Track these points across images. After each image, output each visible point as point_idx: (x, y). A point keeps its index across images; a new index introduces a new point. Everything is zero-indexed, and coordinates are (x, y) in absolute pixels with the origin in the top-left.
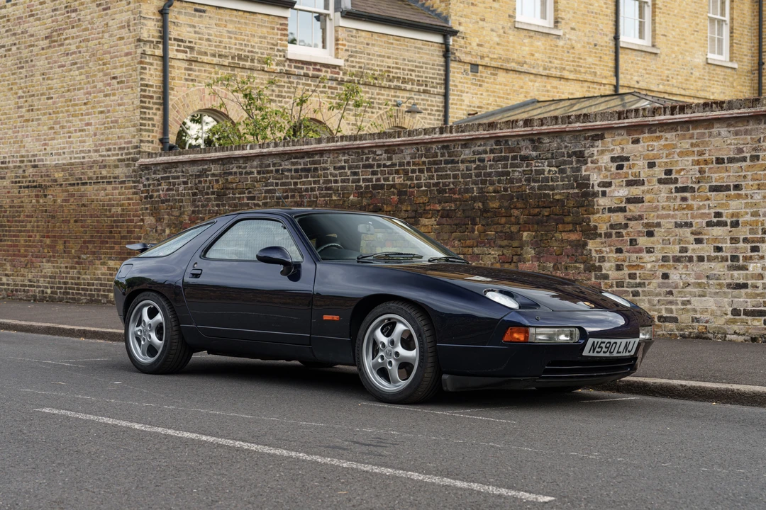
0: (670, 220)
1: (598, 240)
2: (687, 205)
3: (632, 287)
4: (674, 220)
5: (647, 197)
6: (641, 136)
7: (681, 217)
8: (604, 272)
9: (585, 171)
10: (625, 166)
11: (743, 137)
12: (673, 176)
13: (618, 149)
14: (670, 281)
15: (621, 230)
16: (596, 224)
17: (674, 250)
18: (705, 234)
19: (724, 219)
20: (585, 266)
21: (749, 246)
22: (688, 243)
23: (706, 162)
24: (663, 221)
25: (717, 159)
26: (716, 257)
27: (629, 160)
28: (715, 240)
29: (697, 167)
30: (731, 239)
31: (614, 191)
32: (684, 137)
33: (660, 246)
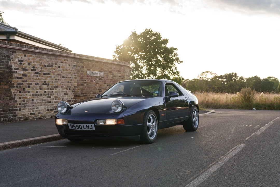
0: (34, 82)
1: (14, 88)
2: (38, 78)
3: (24, 104)
4: (35, 83)
5: (28, 75)
6: (27, 54)
7: (37, 81)
8: (16, 100)
9: (10, 63)
10: (22, 63)
11: (50, 60)
12: (35, 69)
13: (20, 57)
14: (34, 102)
15: (21, 85)
16: (14, 83)
17: (35, 92)
18: (42, 87)
19: (46, 83)
20: (10, 98)
21: (51, 91)
22: (38, 90)
23: (42, 66)
24: (32, 83)
25: (45, 65)
26: (45, 94)
27: (23, 62)
28: (44, 89)
29: (40, 67)
30: (48, 89)
31: (19, 72)
32: (37, 57)
33: (31, 91)
